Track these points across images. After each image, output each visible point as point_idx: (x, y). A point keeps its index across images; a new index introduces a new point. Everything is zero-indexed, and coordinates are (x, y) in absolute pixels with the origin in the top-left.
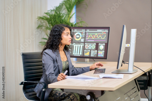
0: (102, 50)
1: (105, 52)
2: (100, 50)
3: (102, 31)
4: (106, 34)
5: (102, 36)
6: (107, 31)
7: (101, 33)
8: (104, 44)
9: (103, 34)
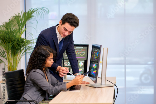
0: (82, 67)
1: (84, 69)
2: (80, 67)
3: (81, 48)
4: (85, 51)
5: (81, 53)
6: (86, 48)
7: (80, 50)
8: (84, 61)
9: (82, 51)
